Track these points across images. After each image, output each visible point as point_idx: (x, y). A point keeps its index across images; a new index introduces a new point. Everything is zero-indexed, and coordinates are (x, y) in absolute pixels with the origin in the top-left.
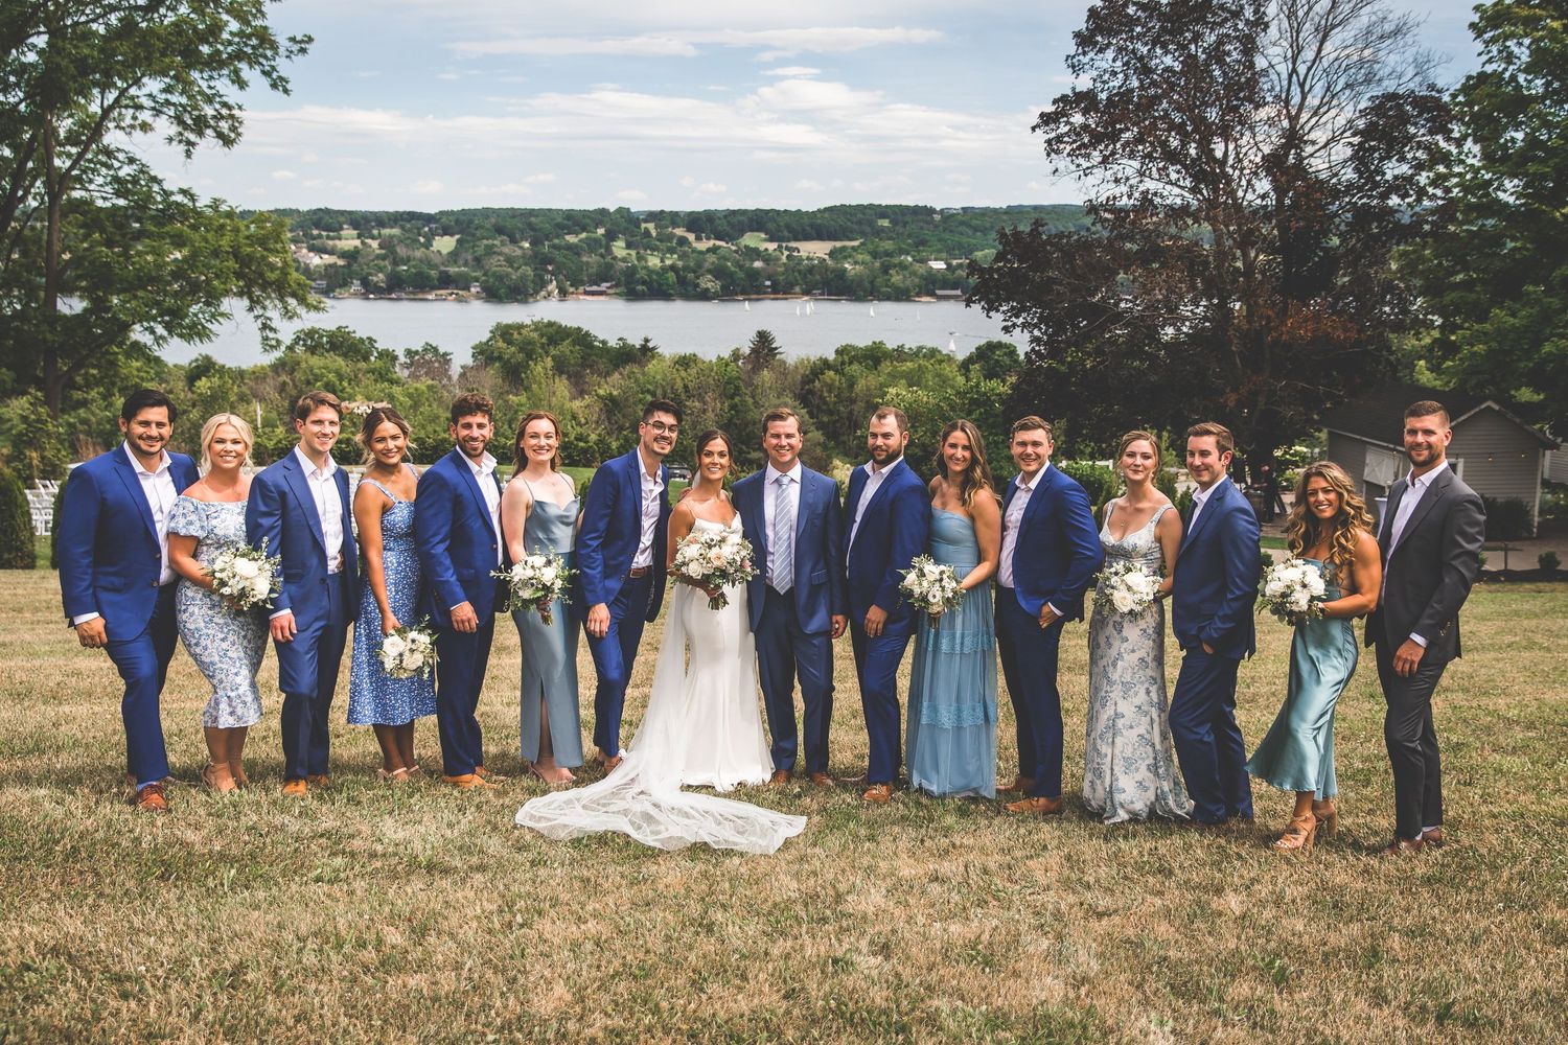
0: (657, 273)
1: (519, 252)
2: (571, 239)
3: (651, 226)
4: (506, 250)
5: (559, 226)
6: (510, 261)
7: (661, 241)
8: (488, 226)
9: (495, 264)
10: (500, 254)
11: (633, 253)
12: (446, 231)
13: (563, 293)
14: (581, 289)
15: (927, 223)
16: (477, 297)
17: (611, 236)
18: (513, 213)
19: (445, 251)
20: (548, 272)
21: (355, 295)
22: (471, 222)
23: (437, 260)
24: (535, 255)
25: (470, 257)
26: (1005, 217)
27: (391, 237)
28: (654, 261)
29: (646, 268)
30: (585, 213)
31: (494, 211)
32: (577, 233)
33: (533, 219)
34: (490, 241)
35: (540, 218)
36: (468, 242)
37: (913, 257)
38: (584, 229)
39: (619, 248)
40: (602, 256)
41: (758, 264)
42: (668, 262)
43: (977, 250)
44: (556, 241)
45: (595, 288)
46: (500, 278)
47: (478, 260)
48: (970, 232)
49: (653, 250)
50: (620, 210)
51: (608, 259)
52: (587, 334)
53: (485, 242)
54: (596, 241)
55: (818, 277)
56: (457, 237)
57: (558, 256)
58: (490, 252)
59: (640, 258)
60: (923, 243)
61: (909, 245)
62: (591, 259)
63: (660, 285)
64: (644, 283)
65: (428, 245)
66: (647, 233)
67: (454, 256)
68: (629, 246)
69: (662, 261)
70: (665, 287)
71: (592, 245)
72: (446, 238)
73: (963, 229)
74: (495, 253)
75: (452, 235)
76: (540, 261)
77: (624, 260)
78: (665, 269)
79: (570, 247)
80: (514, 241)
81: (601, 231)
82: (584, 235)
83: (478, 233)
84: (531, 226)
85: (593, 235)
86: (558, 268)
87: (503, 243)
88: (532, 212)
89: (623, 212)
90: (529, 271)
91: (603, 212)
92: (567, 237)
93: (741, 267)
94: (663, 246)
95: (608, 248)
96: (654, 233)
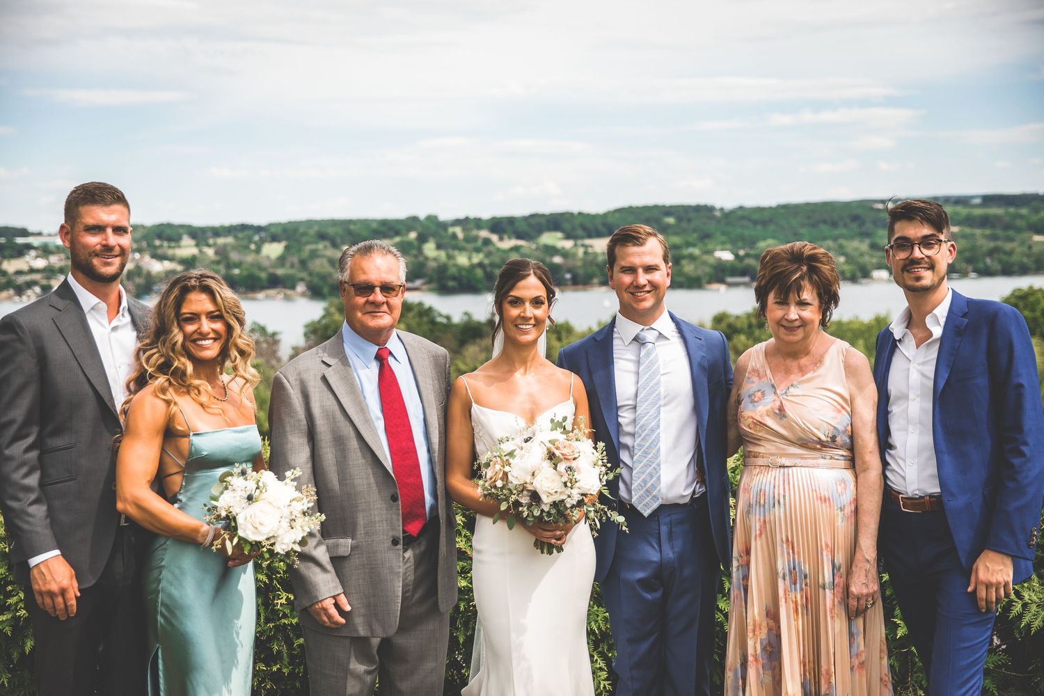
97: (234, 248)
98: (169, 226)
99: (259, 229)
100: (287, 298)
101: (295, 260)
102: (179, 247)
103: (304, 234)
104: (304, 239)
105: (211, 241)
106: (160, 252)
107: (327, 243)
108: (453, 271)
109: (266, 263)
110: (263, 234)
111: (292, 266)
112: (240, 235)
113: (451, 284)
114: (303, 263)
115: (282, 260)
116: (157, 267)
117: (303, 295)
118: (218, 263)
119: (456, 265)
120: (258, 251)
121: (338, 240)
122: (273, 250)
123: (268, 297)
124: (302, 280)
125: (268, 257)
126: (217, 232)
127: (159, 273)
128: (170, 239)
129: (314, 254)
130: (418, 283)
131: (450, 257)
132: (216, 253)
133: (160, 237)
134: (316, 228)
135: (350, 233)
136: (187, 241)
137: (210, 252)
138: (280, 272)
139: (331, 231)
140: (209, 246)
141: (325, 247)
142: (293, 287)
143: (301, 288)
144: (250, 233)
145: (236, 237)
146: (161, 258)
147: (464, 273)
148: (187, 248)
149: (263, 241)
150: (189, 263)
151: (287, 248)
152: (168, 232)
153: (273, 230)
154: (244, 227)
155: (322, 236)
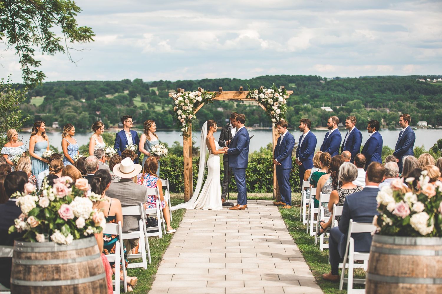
0: (161, 115)
1: (80, 104)
2: (109, 97)
3: (155, 89)
4: (73, 103)
5: (102, 90)
6: (75, 109)
7: (162, 97)
8: (61, 90)
9: (66, 111)
10: (70, 105)
11: (146, 104)
12: (38, 94)
14: (117, 125)
15: (317, 85)
16: (57, 130)
17: (133, 95)
18: (75, 84)
19: (38, 105)
20: (97, 115)
22: (52, 88)
23: (33, 110)
24: (89, 106)
25: (52, 108)
26: (363, 82)
28: (158, 109)
29: (155, 112)
30: (117, 83)
31: (64, 82)
32: (112, 94)
33: (87, 86)
34: (63, 99)
35: (91, 86)
36: (51, 99)
37: (311, 104)
38: (116, 91)
39: (137, 101)
40: (128, 106)
41: (220, 109)
42: (167, 109)
43: (349, 100)
44: (101, 98)
46: (70, 119)
47: (57, 109)
48: (344, 90)
49: (157, 102)
50: (137, 81)
51: (132, 108)
53: (60, 99)
54: (124, 97)
55: (257, 116)
56: (44, 97)
57: (102, 106)
58: (64, 104)
59: (150, 107)
60: (317, 96)
61: (308, 98)
62: (121, 108)
63: (163, 122)
65: (28, 101)
66: (154, 93)
67: (43, 108)
68: (143, 100)
69: (163, 108)
70: (166, 123)
71: (122, 100)
72: (38, 98)
73: (340, 88)
74: (66, 105)
75: (41, 96)
76: (92, 109)
77: (141, 108)
78: (165, 112)
79: (109, 101)
80: (76, 98)
81: (126, 92)
82: (117, 94)
83: (57, 94)
84: (86, 90)
85: (122, 94)
86: (103, 113)
87: (70, 100)
88: (86, 83)
89: (139, 82)
90: (86, 114)
91: (127, 81)
92: (107, 96)
93: (211, 111)
94: (163, 100)
95: (131, 102)
96: (157, 93)
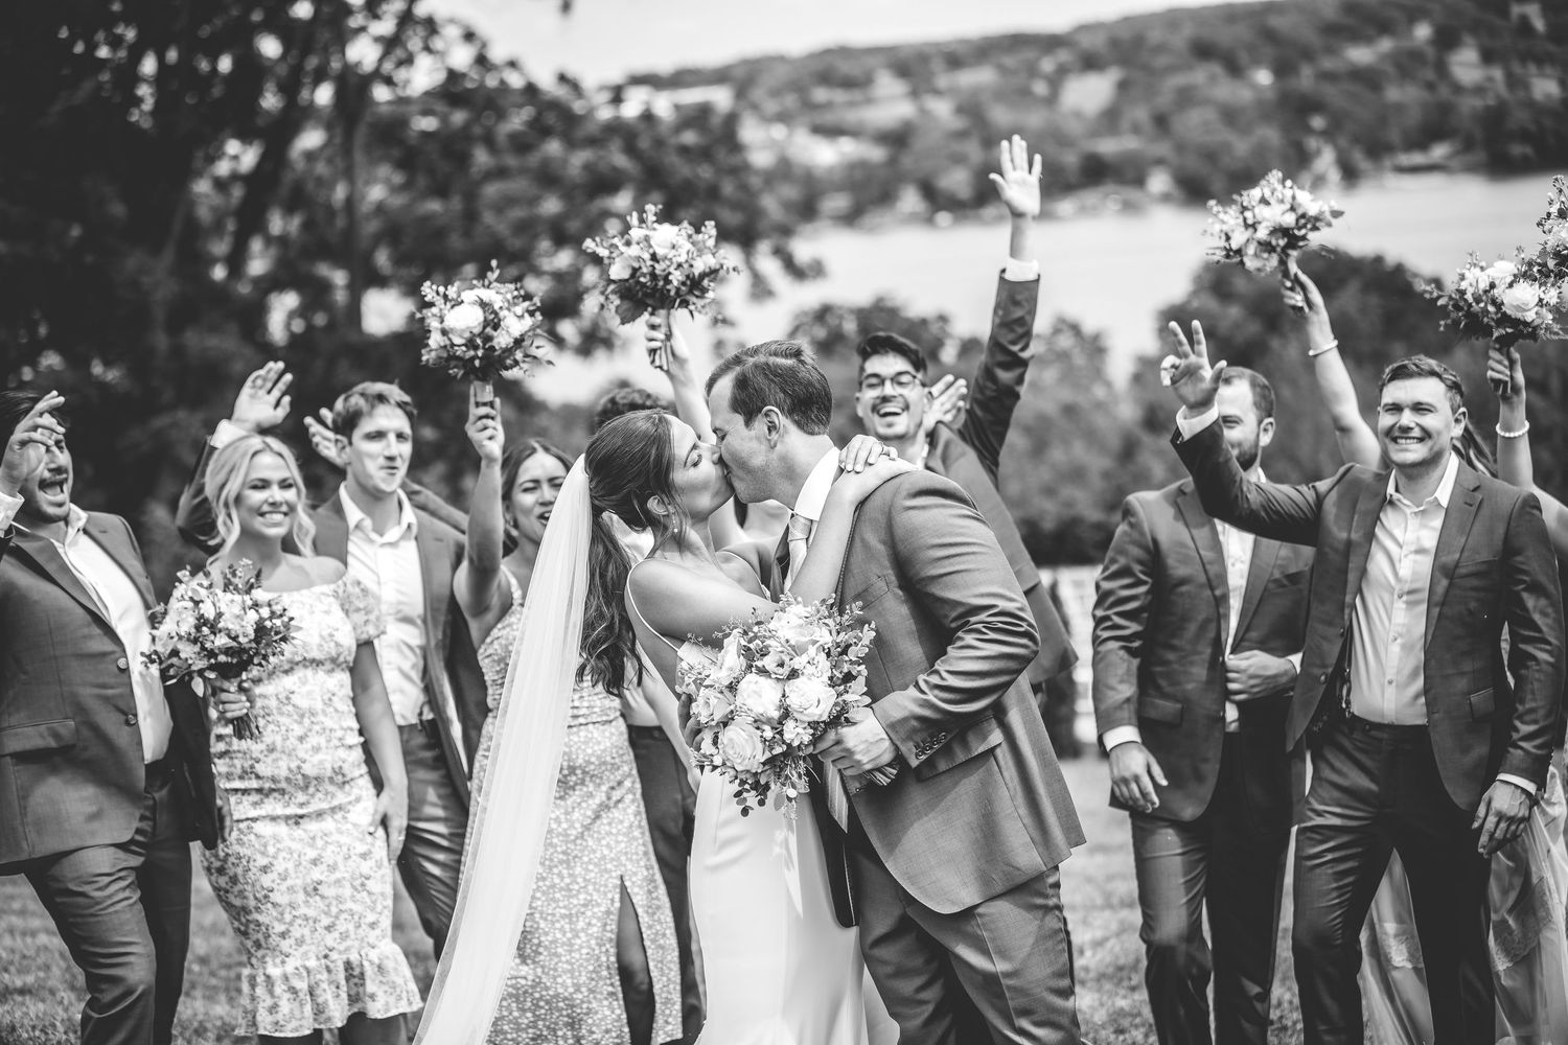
0: (1554, 114)
1: (1248, 94)
2: (1360, 55)
4: (1219, 92)
5: (1330, 28)
6: (1230, 116)
8: (1178, 45)
9: (1195, 123)
10: (1207, 102)
11: (1497, 73)
12: (1091, 63)
13: (1350, 175)
14: (1388, 163)
19: (1087, 109)
20: (1313, 130)
21: (913, 219)
22: (1141, 40)
24: (1284, 98)
25: (1143, 115)
27: (976, 92)
28: (1545, 88)
32: (1367, 40)
34: (1185, 77)
36: (1140, 82)
38: (1384, 30)
39: (1465, 65)
40: (1429, 84)
45: (1417, 158)
46: (1211, 156)
49: (1540, 63)
51: (1444, 92)
52: (1399, 269)
53: (1174, 79)
54: (1415, 54)
56: (1116, 74)
57: (1332, 94)
62: (1405, 95)
64: (1524, 136)
66: (1525, 25)
68: (1488, 57)
71: (1406, 63)
72: (1093, 79)
74: (1195, 101)
75: (1104, 72)
76: (1294, 109)
77: (1479, 90)
79: (1357, 73)
80: (1235, 71)
81: (1423, 32)
82: (1386, 44)
83: (1159, 63)
85: (1405, 44)
86: (1334, 121)
90: (1271, 134)
92: (1351, 53)
95: (1442, 68)
96: (1539, 25)
97: (1000, 95)
98: (844, 52)
99: (1051, 43)
100: (1129, 207)
101: (1141, 114)
102: (869, 101)
103: (1160, 48)
104: (1161, 61)
105: (943, 80)
106: (828, 118)
107: (1217, 69)
108: (1520, 118)
109: (1074, 128)
110: (1064, 56)
111: (1136, 130)
112: (1010, 61)
113: (1517, 150)
114: (1161, 122)
115: (1110, 119)
116: (825, 155)
117: (1166, 198)
118: (961, 135)
119: (1530, 104)
120: (1052, 99)
121: (1243, 57)
122: (1089, 93)
123: (1083, 210)
124: (1160, 162)
125: (1078, 115)
126: (956, 57)
127: (831, 169)
128: (849, 83)
129: (1186, 98)
130: (1439, 152)
131: (1513, 81)
132: (960, 110)
133: (826, 78)
134: (1188, 31)
135: (1270, 36)
136: (888, 85)
137: (942, 109)
138: (1108, 147)
139: (1225, 36)
140: (937, 92)
141: (1213, 79)
142: (1139, 181)
143: (1159, 182)
144: (1029, 54)
145: (1002, 70)
146: (831, 132)
147: (1548, 123)
148: (891, 104)
149: (1062, 72)
150: (897, 139)
151: (1123, 86)
152: (845, 68)
153: (1087, 42)
154: (1017, 42)
155: (1203, 51)
